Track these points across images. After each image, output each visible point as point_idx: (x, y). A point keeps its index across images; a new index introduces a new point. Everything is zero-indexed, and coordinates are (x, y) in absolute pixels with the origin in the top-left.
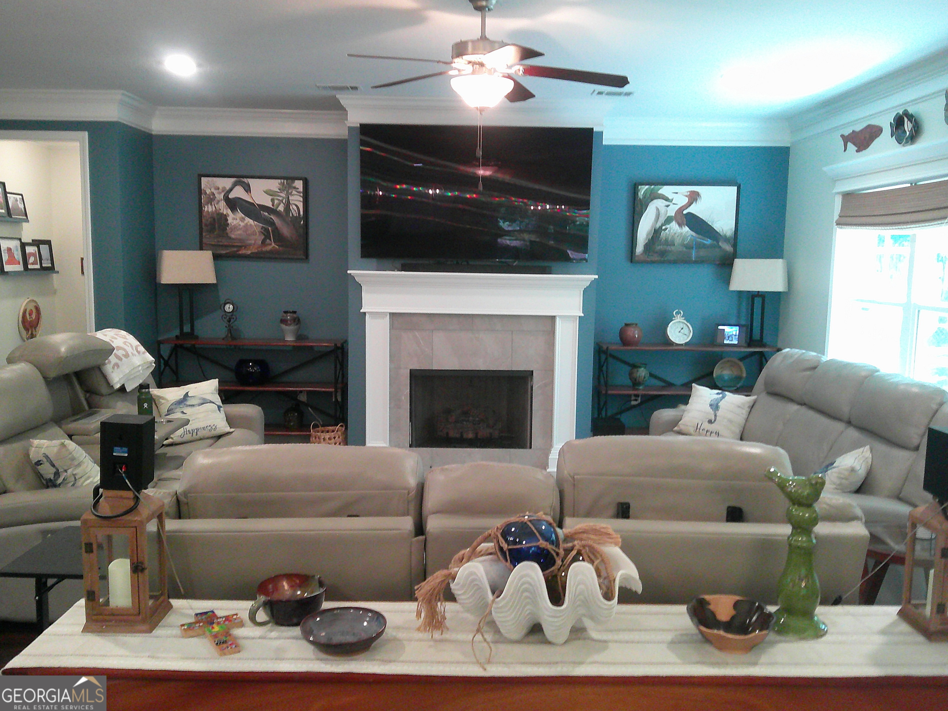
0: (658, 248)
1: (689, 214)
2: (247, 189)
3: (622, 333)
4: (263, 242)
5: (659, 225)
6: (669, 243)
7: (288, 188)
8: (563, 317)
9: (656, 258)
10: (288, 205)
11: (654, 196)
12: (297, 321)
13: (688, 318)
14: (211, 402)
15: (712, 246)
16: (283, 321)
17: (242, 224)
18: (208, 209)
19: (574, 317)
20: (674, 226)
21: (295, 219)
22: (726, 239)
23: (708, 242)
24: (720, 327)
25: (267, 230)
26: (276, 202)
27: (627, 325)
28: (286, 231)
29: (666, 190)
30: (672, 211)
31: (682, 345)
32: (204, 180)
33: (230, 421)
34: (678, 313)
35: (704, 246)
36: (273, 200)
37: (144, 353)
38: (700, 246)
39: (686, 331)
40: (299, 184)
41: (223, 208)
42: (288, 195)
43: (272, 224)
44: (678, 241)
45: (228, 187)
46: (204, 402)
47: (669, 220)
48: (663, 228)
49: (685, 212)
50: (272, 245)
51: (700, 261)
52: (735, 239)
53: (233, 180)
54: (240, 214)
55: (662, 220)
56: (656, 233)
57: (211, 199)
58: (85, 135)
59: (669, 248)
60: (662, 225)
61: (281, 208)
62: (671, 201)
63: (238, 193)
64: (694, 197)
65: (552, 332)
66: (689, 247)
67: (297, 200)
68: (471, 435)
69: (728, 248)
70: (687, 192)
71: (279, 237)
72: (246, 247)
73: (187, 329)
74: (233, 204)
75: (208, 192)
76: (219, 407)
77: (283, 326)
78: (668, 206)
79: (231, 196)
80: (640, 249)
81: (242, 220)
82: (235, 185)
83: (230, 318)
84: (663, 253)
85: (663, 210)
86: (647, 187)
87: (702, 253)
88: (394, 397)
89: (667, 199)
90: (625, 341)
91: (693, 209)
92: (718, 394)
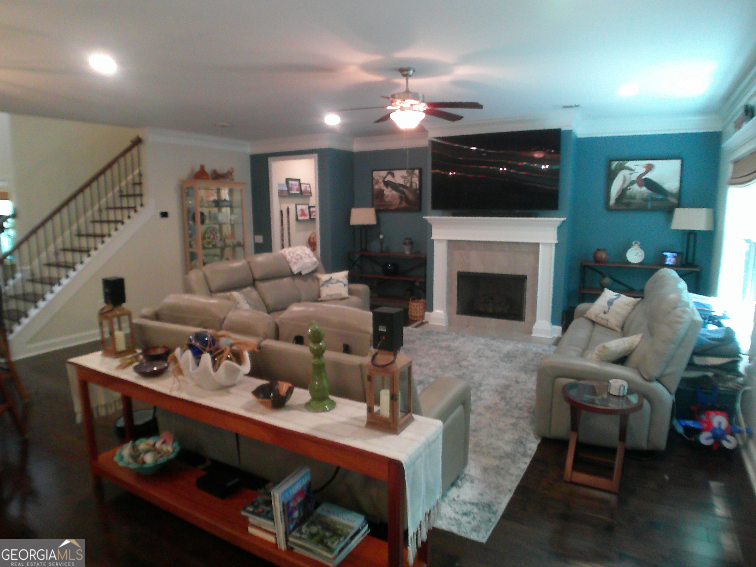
0: (625, 201)
1: (646, 179)
2: (393, 175)
3: (595, 255)
4: (400, 202)
5: (625, 186)
6: (633, 197)
7: (411, 174)
8: (545, 244)
9: (623, 207)
10: (411, 183)
11: (622, 168)
12: (411, 243)
13: (642, 247)
14: (341, 282)
15: (662, 200)
16: (405, 244)
17: (391, 194)
18: (376, 187)
19: (551, 244)
20: (635, 187)
21: (415, 191)
22: (672, 195)
23: (660, 197)
24: (665, 254)
25: (401, 197)
26: (406, 182)
27: (599, 250)
28: (411, 197)
29: (630, 164)
30: (634, 177)
31: (636, 264)
32: (375, 173)
33: (351, 292)
34: (636, 243)
35: (657, 200)
36: (404, 181)
37: (312, 257)
38: (653, 200)
39: (640, 254)
40: (417, 172)
41: (382, 186)
42: (412, 177)
43: (403, 193)
44: (638, 196)
45: (385, 175)
46: (338, 281)
47: (632, 183)
48: (628, 188)
49: (644, 177)
50: (404, 204)
51: (654, 209)
52: (679, 195)
53: (386, 172)
54: (390, 189)
55: (627, 183)
56: (623, 192)
57: (377, 182)
58: (316, 155)
59: (632, 201)
60: (628, 186)
61: (408, 185)
62: (633, 170)
63: (389, 178)
64: (649, 168)
65: (537, 253)
66: (646, 200)
67: (416, 180)
68: (491, 311)
69: (674, 200)
70: (645, 165)
71: (406, 199)
72: (392, 205)
73: (363, 247)
74: (387, 184)
75: (376, 178)
76: (345, 285)
77: (404, 246)
78: (631, 174)
79: (386, 180)
80: (612, 201)
81: (391, 191)
82: (387, 174)
83: (382, 242)
84: (628, 204)
85: (628, 177)
86: (617, 162)
87: (656, 204)
88: (449, 286)
89: (630, 169)
90: (597, 260)
91: (649, 176)
92: (616, 295)
